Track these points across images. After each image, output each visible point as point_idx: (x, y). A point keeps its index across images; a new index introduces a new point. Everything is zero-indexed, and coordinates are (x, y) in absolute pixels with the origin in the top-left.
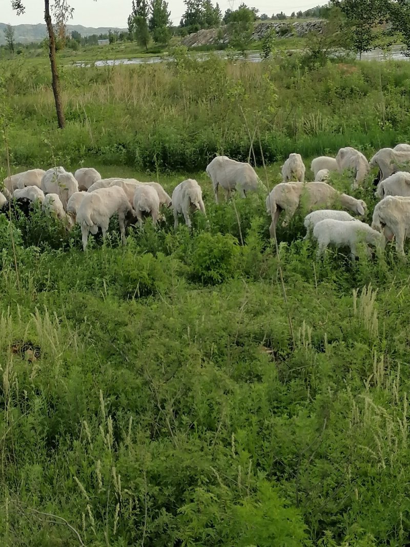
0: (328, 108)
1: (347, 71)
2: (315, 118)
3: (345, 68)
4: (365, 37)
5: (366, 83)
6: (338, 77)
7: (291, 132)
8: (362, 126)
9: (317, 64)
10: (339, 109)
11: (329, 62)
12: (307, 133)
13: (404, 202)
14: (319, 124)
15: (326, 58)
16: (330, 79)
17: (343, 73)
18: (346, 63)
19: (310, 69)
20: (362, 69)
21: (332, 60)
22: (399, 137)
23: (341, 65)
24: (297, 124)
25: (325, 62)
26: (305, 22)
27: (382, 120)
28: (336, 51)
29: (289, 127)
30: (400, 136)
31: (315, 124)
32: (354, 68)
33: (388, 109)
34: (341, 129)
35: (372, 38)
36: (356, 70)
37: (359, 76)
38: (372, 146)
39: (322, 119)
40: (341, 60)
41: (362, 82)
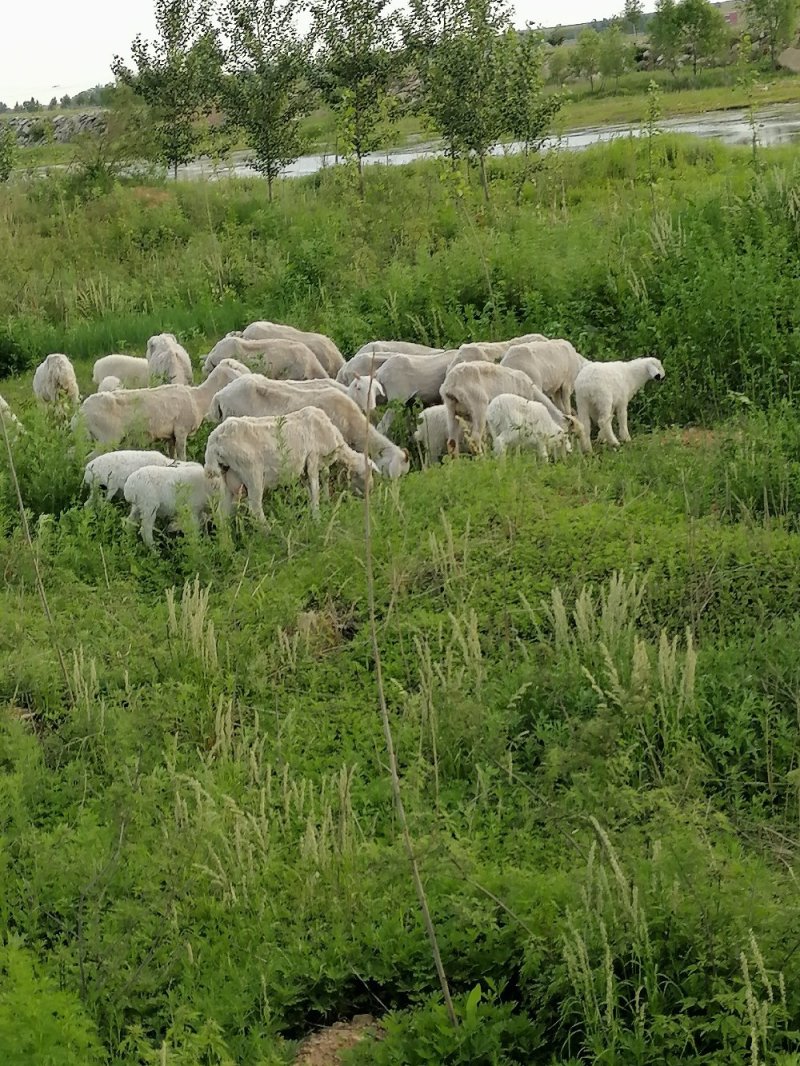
0: (121, 268)
1: (152, 200)
2: (97, 288)
3: (148, 195)
4: (183, 137)
5: (187, 220)
6: (135, 212)
7: (55, 315)
8: (184, 296)
9: (97, 190)
10: (140, 268)
11: (118, 186)
12: (84, 316)
13: (258, 427)
14: (105, 298)
15: (113, 178)
16: (121, 216)
17: (145, 203)
18: (150, 185)
19: (85, 199)
20: (179, 195)
21: (124, 182)
22: (248, 314)
23: (139, 189)
24: (65, 299)
25: (111, 187)
26: (75, 115)
27: (218, 284)
28: (130, 166)
29: (50, 306)
30: (250, 311)
31: (97, 297)
32: (164, 194)
33: (227, 265)
34: (145, 305)
35: (194, 140)
36: (167, 198)
37: (173, 208)
38: (201, 332)
39: (110, 289)
40: (139, 180)
41: (179, 218)
